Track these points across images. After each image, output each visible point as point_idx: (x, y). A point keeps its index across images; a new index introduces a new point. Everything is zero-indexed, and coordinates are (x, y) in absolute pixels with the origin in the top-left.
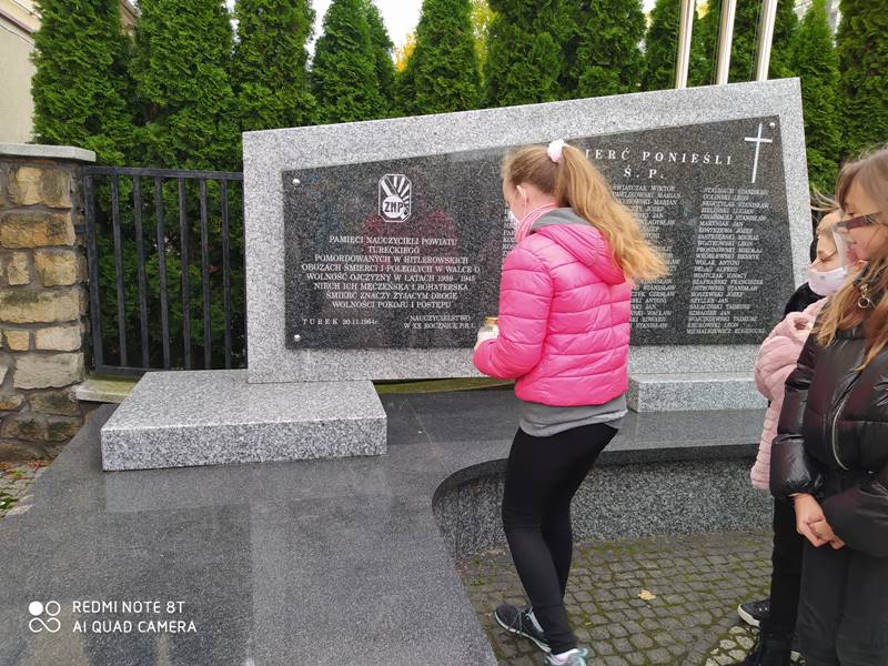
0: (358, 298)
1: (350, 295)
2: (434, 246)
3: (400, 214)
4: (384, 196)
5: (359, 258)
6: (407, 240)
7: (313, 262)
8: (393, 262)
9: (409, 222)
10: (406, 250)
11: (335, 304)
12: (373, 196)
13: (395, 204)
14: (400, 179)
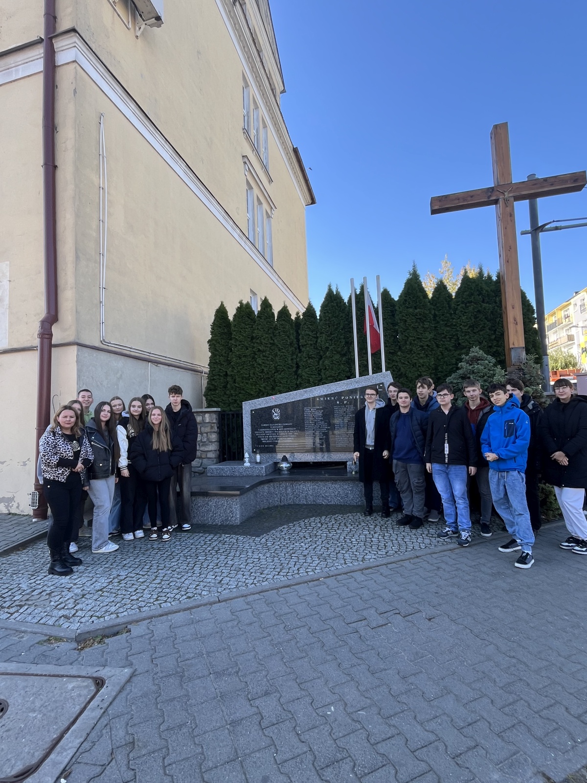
0: (268, 440)
1: (267, 439)
2: (286, 425)
3: (278, 418)
4: (273, 414)
5: (268, 430)
6: (279, 424)
7: (258, 431)
8: (276, 430)
9: (280, 419)
10: (279, 427)
11: (263, 441)
12: (271, 414)
13: (276, 416)
14: (277, 410)
